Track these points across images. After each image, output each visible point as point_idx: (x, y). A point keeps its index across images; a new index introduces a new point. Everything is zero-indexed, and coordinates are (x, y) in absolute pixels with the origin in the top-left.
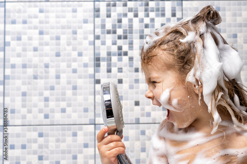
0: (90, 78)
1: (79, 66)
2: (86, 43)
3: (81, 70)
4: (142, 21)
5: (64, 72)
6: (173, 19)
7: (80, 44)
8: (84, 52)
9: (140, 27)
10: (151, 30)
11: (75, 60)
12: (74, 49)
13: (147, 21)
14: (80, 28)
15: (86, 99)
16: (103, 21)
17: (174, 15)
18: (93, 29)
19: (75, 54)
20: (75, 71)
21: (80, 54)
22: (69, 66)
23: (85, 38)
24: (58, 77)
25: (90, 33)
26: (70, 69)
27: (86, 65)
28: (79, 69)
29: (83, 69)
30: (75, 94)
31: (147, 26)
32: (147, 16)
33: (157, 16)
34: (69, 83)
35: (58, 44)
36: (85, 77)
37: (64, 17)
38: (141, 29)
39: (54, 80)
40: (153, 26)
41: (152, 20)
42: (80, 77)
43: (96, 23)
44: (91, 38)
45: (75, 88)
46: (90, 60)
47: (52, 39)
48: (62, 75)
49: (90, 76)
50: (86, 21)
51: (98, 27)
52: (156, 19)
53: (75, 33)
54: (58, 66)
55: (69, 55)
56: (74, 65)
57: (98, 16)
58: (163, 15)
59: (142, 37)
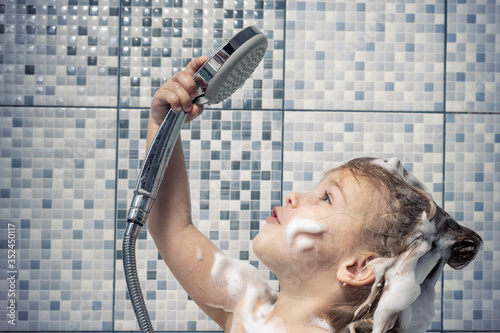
0: (106, 247)
1: (87, 226)
2: (100, 184)
3: (90, 233)
4: (206, 145)
5: (58, 236)
6: (265, 143)
7: (90, 185)
8: (97, 201)
9: (202, 157)
10: (223, 164)
11: (79, 216)
12: (78, 195)
13: (216, 145)
14: (91, 156)
15: (98, 287)
16: (134, 144)
17: (267, 136)
18: (114, 159)
19: (79, 204)
20: (78, 235)
21: (89, 205)
22: (67, 226)
23: (100, 175)
24: (46, 245)
25: (109, 167)
26: (70, 232)
27: (99, 225)
28: (86, 232)
29: (93, 231)
30: (76, 277)
31: (215, 156)
32: (217, 136)
33: (236, 137)
34: (66, 256)
35: (49, 185)
36: (98, 247)
37: (60, 135)
38: (204, 160)
39: (40, 250)
40: (228, 157)
41: (227, 145)
42: (88, 246)
43: (119, 148)
44: (111, 174)
45: (77, 266)
46: (107, 216)
47: (36, 175)
48: (54, 242)
49: (107, 245)
50: (101, 145)
51: (124, 156)
52: (234, 143)
53: (80, 165)
54: (48, 225)
55: (69, 205)
56: (78, 224)
57: (125, 135)
58: (247, 136)
59: (205, 176)
